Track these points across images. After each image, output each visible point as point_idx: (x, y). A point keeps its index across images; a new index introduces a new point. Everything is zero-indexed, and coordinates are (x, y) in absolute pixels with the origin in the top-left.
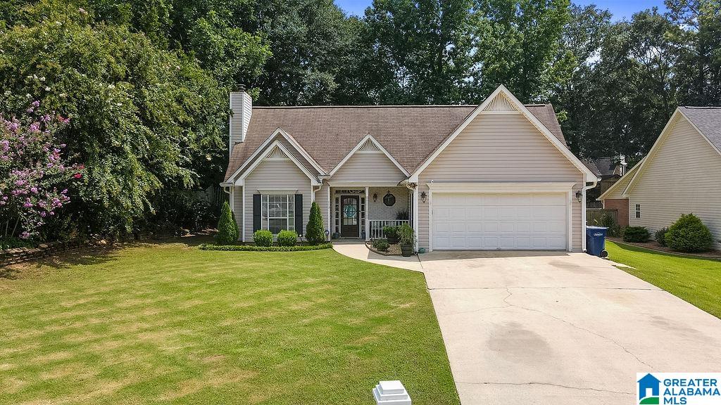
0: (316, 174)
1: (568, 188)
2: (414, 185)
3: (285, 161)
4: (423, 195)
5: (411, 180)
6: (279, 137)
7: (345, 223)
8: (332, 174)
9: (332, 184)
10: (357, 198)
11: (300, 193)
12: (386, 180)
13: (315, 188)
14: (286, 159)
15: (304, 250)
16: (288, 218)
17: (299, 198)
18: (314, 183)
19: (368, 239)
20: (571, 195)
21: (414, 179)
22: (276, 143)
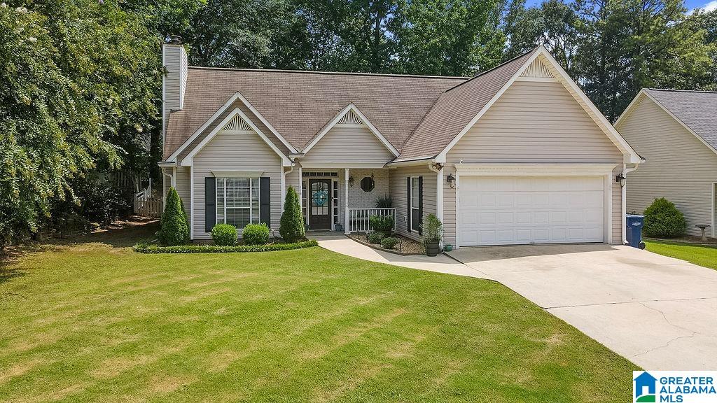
0: (287, 152)
1: (608, 171)
2: (439, 166)
3: (247, 135)
4: (450, 179)
5: (437, 160)
6: (238, 103)
7: (314, 213)
8: (305, 152)
9: (306, 165)
10: (329, 182)
11: (266, 175)
12: (371, 160)
13: (286, 169)
14: (249, 132)
15: (283, 249)
16: (251, 207)
17: (265, 182)
18: (286, 162)
19: (347, 232)
20: (611, 179)
21: (441, 159)
22: (237, 111)
